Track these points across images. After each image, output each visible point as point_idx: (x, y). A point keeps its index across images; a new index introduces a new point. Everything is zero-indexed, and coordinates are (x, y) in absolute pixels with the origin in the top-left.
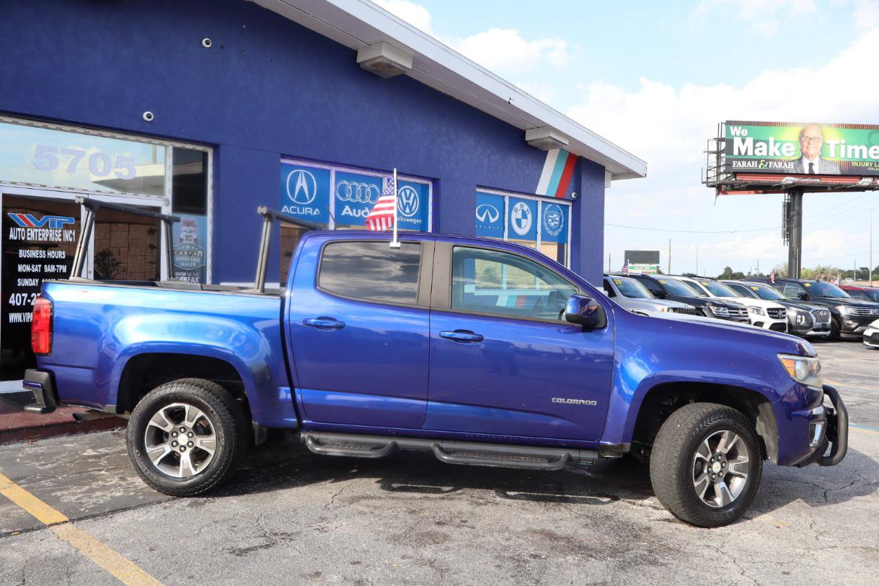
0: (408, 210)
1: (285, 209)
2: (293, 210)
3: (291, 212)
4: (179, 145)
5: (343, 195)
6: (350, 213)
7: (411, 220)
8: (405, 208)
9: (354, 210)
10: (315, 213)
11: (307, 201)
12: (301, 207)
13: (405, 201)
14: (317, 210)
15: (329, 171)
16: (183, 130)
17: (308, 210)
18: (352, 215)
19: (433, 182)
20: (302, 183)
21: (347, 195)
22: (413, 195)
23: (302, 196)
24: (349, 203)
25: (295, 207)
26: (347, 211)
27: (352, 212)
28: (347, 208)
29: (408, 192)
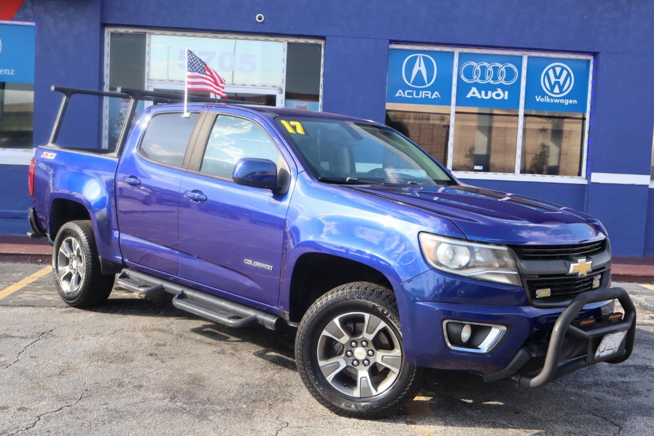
0: (557, 90)
1: (400, 93)
2: (408, 94)
3: (407, 96)
4: (292, 40)
5: (469, 77)
6: (477, 95)
7: (562, 101)
8: (552, 87)
9: (483, 92)
10: (434, 96)
11: (425, 85)
12: (418, 91)
13: (553, 80)
14: (436, 93)
15: (453, 53)
16: (292, 27)
17: (426, 93)
18: (479, 97)
19: (593, 56)
20: (420, 67)
21: (475, 77)
22: (565, 73)
23: (419, 80)
24: (476, 85)
25: (412, 91)
26: (474, 93)
27: (480, 94)
28: (474, 89)
29: (558, 70)
